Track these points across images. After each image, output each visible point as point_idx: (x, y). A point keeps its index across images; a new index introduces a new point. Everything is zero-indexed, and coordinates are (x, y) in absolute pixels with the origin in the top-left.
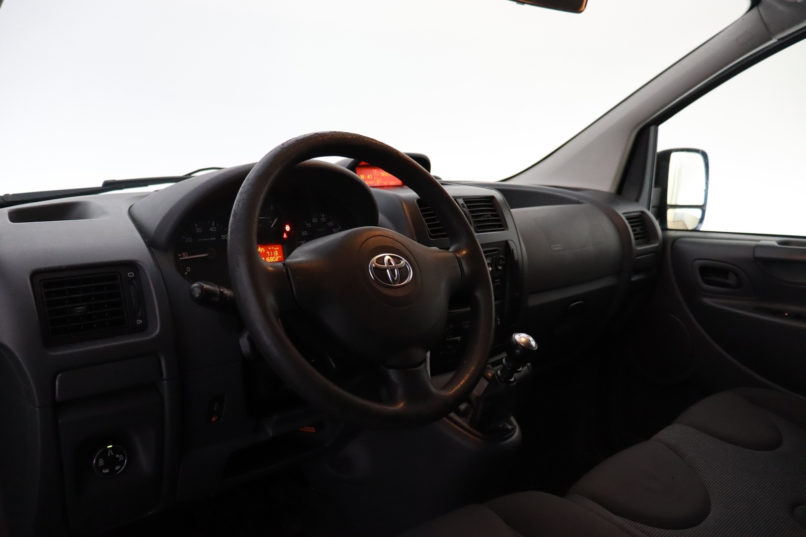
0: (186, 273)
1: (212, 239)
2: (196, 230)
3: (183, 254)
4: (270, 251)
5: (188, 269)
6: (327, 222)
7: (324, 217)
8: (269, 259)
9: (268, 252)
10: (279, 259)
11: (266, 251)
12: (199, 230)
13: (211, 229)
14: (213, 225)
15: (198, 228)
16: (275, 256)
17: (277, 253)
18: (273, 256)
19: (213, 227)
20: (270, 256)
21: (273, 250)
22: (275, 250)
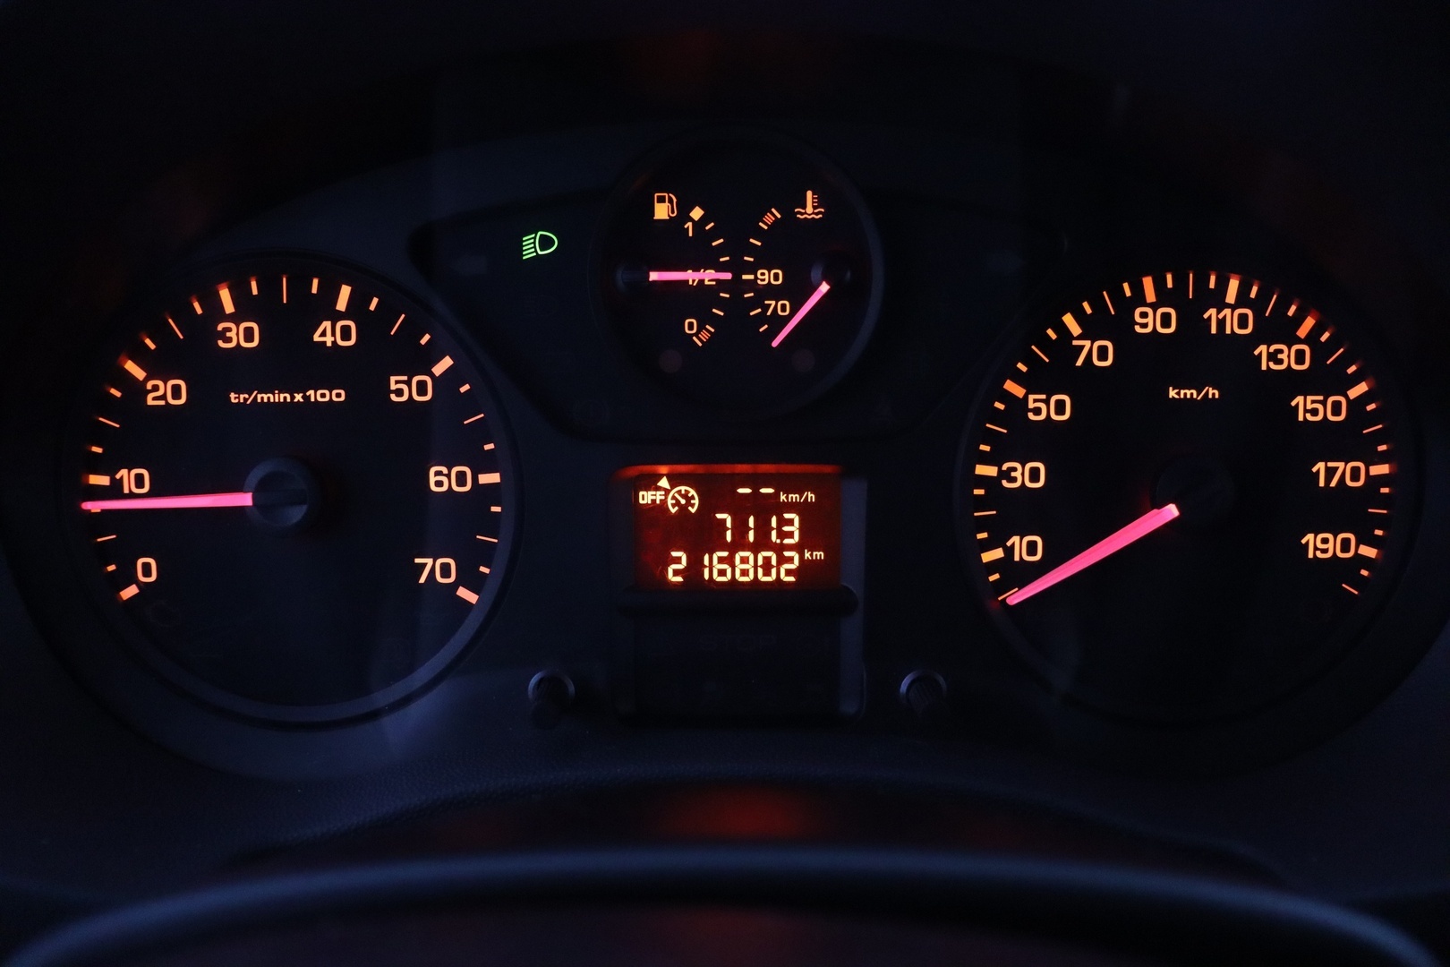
0: (130, 592)
1: (317, 395)
2: (223, 335)
3: (124, 472)
4: (740, 510)
5: (147, 570)
6: (1254, 340)
7: (1242, 299)
8: (730, 561)
9: (727, 518)
10: (805, 566)
11: (708, 507)
12: (238, 336)
13: (326, 334)
14: (342, 305)
15: (236, 318)
16: (779, 549)
17: (795, 528)
18: (762, 543)
19: (336, 317)
20: (739, 543)
21: (766, 509)
22: (781, 508)
